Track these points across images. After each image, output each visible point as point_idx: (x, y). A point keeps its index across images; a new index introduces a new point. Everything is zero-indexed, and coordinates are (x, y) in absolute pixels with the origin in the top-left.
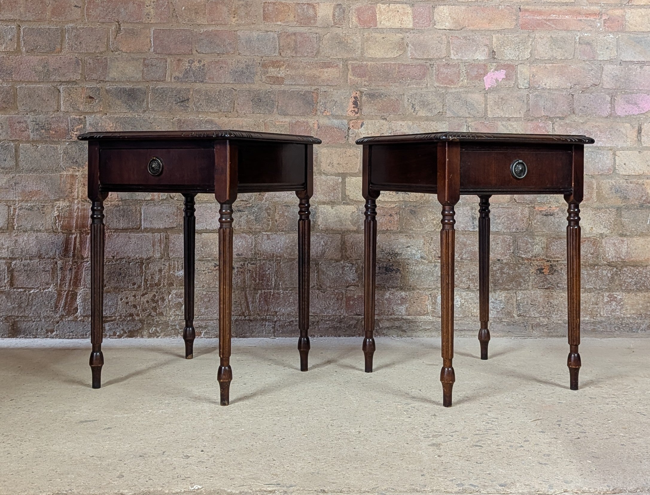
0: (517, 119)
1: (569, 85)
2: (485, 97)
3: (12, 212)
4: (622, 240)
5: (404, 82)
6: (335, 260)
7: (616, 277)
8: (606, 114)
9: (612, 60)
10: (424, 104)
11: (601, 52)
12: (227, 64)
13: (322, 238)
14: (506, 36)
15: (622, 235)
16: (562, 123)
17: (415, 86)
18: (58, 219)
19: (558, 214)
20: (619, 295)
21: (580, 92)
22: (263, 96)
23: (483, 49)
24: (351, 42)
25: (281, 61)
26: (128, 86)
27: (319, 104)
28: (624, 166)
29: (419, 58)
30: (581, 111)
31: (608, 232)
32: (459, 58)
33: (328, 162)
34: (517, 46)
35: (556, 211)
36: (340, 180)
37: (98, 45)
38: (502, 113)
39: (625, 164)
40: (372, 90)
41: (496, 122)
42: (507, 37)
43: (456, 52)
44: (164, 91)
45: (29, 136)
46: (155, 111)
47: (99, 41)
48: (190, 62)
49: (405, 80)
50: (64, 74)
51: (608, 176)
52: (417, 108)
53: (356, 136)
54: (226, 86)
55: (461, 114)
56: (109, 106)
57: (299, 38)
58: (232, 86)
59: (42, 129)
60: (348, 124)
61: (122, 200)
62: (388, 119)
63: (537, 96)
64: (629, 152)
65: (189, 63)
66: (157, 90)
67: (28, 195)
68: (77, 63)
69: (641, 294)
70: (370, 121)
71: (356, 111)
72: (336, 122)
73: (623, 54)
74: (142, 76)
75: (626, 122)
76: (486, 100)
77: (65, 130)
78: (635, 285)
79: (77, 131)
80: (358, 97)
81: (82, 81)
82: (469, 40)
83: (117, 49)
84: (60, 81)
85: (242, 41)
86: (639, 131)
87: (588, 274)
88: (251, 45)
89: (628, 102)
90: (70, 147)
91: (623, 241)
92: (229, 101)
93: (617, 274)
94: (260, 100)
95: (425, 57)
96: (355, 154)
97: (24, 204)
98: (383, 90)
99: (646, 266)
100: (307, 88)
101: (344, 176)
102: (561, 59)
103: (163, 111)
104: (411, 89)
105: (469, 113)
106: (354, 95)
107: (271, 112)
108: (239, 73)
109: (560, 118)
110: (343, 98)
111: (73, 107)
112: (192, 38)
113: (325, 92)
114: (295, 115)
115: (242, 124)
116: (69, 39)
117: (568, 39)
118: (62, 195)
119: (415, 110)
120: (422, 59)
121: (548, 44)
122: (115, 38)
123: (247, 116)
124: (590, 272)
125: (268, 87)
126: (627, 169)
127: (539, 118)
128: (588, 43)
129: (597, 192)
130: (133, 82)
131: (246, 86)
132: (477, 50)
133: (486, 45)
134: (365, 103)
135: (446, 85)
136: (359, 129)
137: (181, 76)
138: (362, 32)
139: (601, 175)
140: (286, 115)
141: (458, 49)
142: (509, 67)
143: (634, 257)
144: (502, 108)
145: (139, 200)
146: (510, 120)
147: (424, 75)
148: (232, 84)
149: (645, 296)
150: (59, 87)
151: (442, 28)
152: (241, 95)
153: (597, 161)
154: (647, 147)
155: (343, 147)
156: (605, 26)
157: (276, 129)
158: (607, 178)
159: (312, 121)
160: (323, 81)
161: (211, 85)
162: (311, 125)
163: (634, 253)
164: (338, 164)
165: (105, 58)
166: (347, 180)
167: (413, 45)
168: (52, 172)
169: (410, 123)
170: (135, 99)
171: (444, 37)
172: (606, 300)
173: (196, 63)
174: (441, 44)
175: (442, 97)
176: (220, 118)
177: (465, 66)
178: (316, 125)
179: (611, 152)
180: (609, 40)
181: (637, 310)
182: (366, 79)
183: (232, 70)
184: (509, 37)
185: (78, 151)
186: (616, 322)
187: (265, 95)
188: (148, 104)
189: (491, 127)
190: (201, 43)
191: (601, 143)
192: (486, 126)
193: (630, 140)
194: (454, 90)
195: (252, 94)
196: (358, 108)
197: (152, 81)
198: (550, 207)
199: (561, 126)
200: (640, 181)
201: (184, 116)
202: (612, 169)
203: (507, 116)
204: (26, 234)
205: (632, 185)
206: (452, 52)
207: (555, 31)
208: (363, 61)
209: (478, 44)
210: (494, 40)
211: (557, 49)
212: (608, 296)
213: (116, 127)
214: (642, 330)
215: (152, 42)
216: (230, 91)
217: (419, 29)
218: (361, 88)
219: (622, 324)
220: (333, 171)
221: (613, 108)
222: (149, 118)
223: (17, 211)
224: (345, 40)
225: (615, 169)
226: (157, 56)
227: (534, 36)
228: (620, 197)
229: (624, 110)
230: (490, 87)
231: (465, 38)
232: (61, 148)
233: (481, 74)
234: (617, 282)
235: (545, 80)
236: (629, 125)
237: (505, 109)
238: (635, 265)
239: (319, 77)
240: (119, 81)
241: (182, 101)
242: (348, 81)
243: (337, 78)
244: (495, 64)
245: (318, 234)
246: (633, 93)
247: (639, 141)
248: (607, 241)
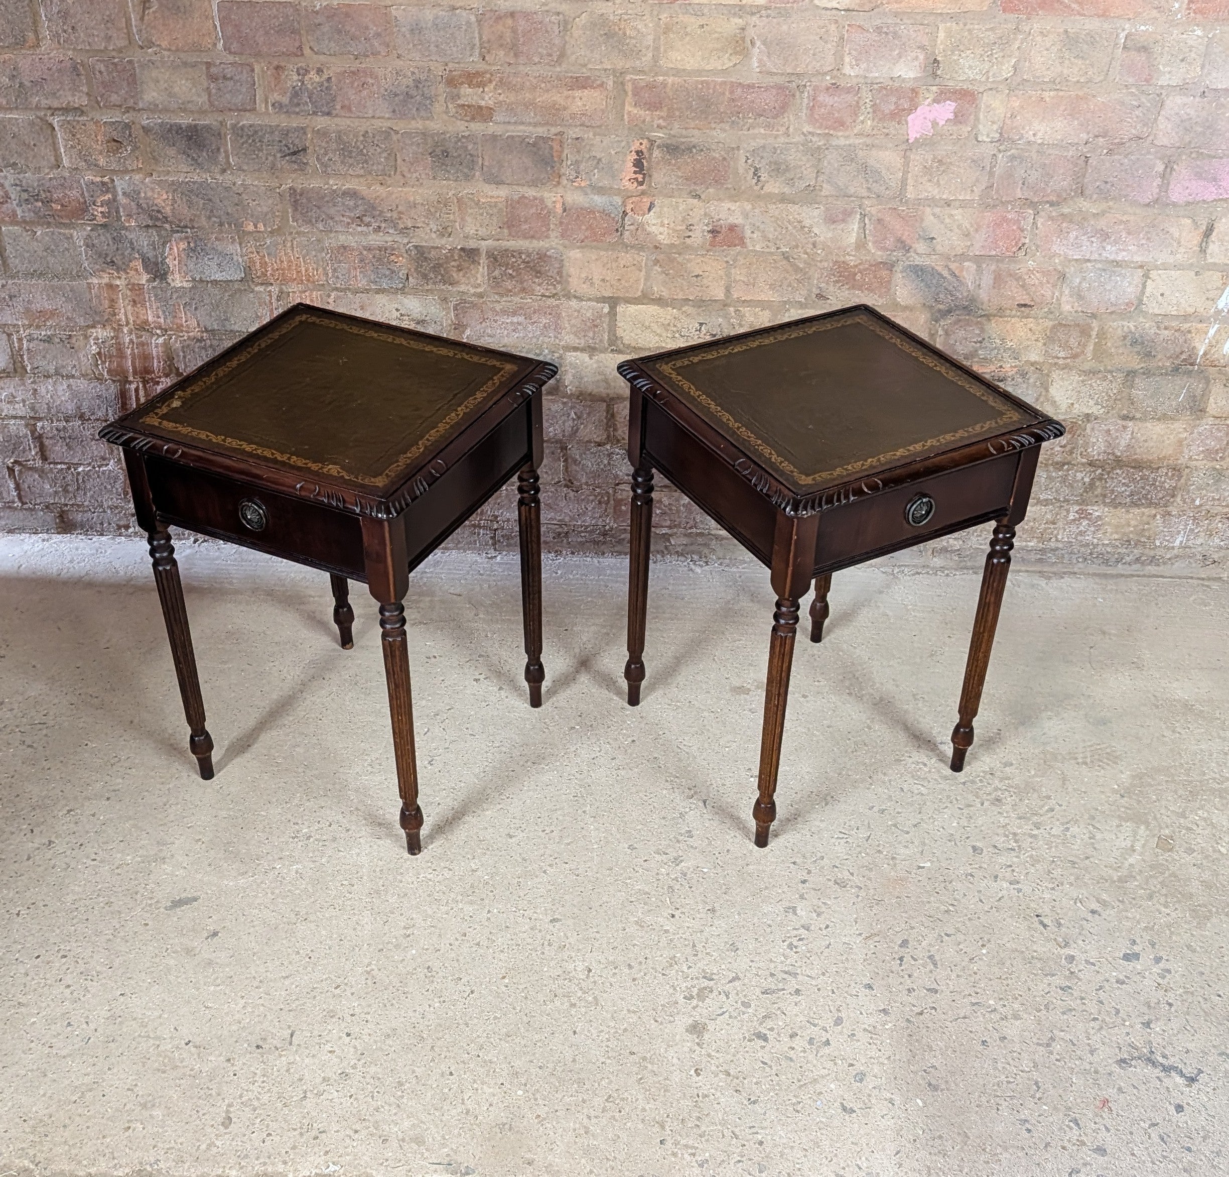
0: (964, 205)
1: (1084, 136)
2: (905, 157)
3: (16, 345)
4: (1123, 426)
5: (742, 123)
6: (596, 442)
7: (1098, 483)
8: (1147, 198)
9: (1186, 86)
10: (779, 169)
11: (1168, 69)
12: (377, 77)
13: (572, 408)
14: (967, 27)
15: (1125, 418)
16: (1054, 214)
17: (762, 131)
18: (100, 358)
19: (1013, 379)
20: (1096, 511)
21: (1105, 151)
22: (452, 145)
23: (914, 54)
24: (633, 33)
25: (486, 72)
26: (185, 120)
27: (564, 163)
28: (1160, 297)
29: (775, 71)
30: (1097, 191)
31: (1101, 411)
32: (861, 73)
33: (583, 275)
34: (986, 52)
35: (1010, 374)
36: (606, 310)
37: (110, 33)
38: (936, 191)
39: (1162, 295)
40: (674, 136)
41: (921, 208)
42: (969, 30)
43: (856, 60)
44: (256, 132)
45: (15, 214)
46: (243, 171)
47: (109, 25)
48: (301, 72)
49: (744, 118)
50: (55, 94)
51: (1124, 315)
52: (764, 176)
53: (637, 229)
54: (378, 123)
55: (852, 190)
56: (154, 158)
57: (522, 24)
58: (389, 124)
59: (37, 200)
60: (624, 204)
61: (207, 331)
62: (703, 197)
63: (1013, 158)
64: (1174, 273)
65: (299, 75)
66: (242, 128)
67: (37, 318)
68: (75, 68)
69: (1136, 511)
70: (667, 201)
71: (640, 179)
72: (599, 200)
73: (1214, 74)
74: (209, 101)
75: (1183, 217)
76: (906, 164)
77: (79, 202)
78: (1129, 496)
79: (102, 206)
80: (645, 151)
81: (92, 107)
82: (886, 33)
83: (151, 44)
84: (50, 108)
85: (403, 29)
86: (1209, 232)
87: (1049, 478)
88: (423, 38)
89: (1199, 176)
90: (94, 234)
91: (1125, 427)
92: (385, 155)
93: (1100, 479)
94: (446, 153)
95: (789, 71)
96: (635, 262)
97: (36, 333)
98: (696, 136)
99: (1158, 468)
100: (541, 131)
101: (613, 302)
102: (1078, 82)
103: (259, 170)
104: (754, 137)
105: (869, 188)
106: (635, 146)
107: (468, 178)
108: (401, 97)
109: (1052, 204)
110: (613, 152)
111: (85, 161)
112: (299, 23)
113: (577, 139)
114: (518, 185)
115: (415, 200)
116: (50, 20)
117: (1101, 37)
118: (97, 319)
119: (758, 181)
120: (782, 74)
121: (1055, 49)
122: (142, 19)
123: (422, 184)
124: (1054, 474)
125: (461, 127)
126: (1166, 304)
127: (1009, 202)
128: (1143, 47)
129: (1095, 344)
130: (192, 112)
131: (417, 125)
132: (900, 57)
133: (922, 48)
134: (658, 163)
135: (827, 131)
136: (644, 215)
137: (285, 100)
138: (655, 13)
139: (1112, 313)
140: (499, 183)
141: (860, 53)
142: (965, 95)
143: (1140, 454)
144: (938, 181)
145: (238, 331)
146: (949, 206)
147: (784, 108)
148: (389, 118)
149: (1143, 513)
150: (50, 119)
151: (829, 6)
152: (408, 142)
153: (1108, 288)
154: (1215, 264)
155: (613, 250)
156: (1189, 9)
157: (481, 211)
158: (1123, 319)
159: (552, 197)
160: (573, 116)
161: (348, 122)
162: (550, 205)
163: (1140, 447)
164: (603, 280)
165: (130, 62)
166: (620, 309)
167: (764, 43)
168: (73, 278)
169: (748, 207)
170: (201, 146)
171: (833, 27)
172: (1072, 518)
173: (313, 75)
174: (826, 42)
175: (816, 153)
176: (369, 188)
177: (871, 91)
178: (559, 206)
179: (1140, 272)
180: (1190, 42)
181: (1124, 534)
182: (662, 114)
183: (386, 90)
184: (974, 29)
185: (111, 243)
186: (1083, 549)
187: (456, 143)
188: (227, 157)
189: (911, 217)
190: (318, 32)
191: (1124, 253)
192: (899, 215)
193: (1184, 250)
194: (842, 142)
195: (430, 140)
196: (644, 174)
197: (230, 110)
198: (1001, 367)
199: (1051, 218)
200: (1186, 326)
201: (299, 181)
202: (1135, 303)
203: (944, 197)
204: (50, 380)
205: (1166, 332)
206: (847, 59)
207: (1078, 17)
208: (656, 74)
209: (904, 44)
210: (941, 35)
211: (1073, 59)
212: (1076, 512)
213: (174, 199)
214: (1125, 563)
215: (219, 29)
216: (388, 133)
217: (779, 8)
218: (651, 132)
219: (1091, 554)
220: (593, 292)
221: (1165, 187)
222: (234, 184)
223: (25, 342)
224: (620, 29)
225: (1140, 302)
226: (231, 59)
227: (1027, 30)
228: (1138, 353)
229: (1188, 191)
230: (918, 136)
231: (878, 30)
232: (79, 236)
233: (904, 110)
234: (1099, 491)
235: (1036, 125)
236: (1189, 221)
237: (942, 182)
238: (1138, 465)
239: (565, 109)
240: (166, 110)
241: (294, 153)
242: (626, 117)
243: (603, 111)
244: (934, 88)
245: (565, 400)
246: (1214, 157)
247: (1203, 251)
248: (1096, 426)
